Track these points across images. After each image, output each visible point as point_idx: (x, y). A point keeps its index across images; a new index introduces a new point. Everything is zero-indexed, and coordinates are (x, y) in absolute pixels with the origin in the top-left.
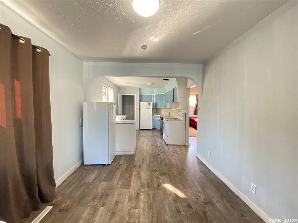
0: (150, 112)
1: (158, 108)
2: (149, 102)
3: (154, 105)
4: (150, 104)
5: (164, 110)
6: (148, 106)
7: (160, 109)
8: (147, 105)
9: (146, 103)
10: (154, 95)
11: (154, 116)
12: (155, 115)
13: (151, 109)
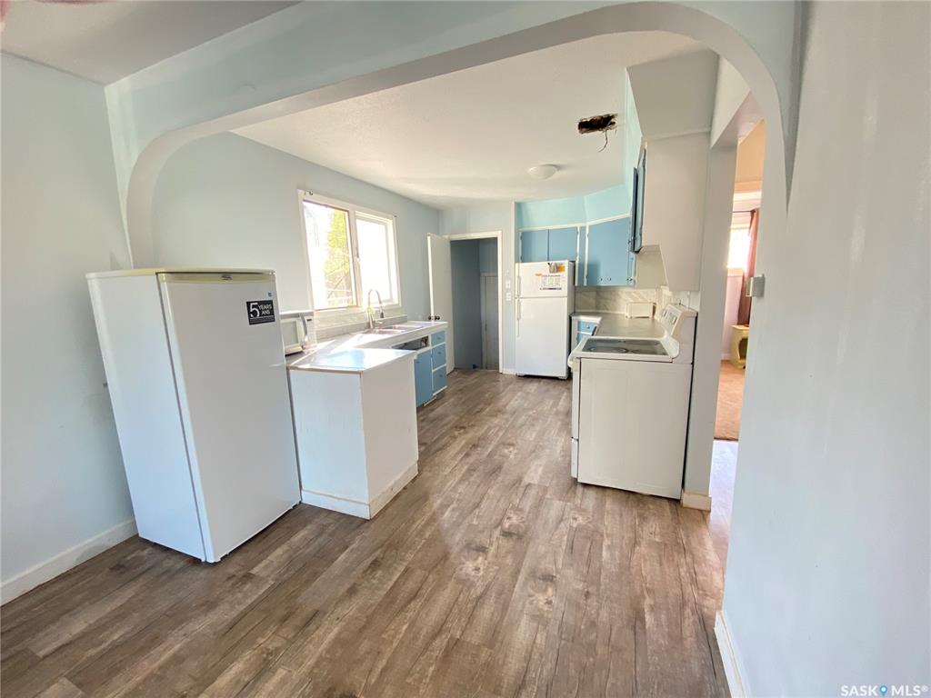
0: (560, 303)
1: (602, 284)
2: (553, 263)
3: (586, 273)
4: (558, 269)
5: (629, 293)
6: (550, 282)
7: (611, 290)
8: (547, 273)
9: (542, 267)
10: (583, 229)
11: (579, 322)
12: (583, 318)
13: (565, 292)
